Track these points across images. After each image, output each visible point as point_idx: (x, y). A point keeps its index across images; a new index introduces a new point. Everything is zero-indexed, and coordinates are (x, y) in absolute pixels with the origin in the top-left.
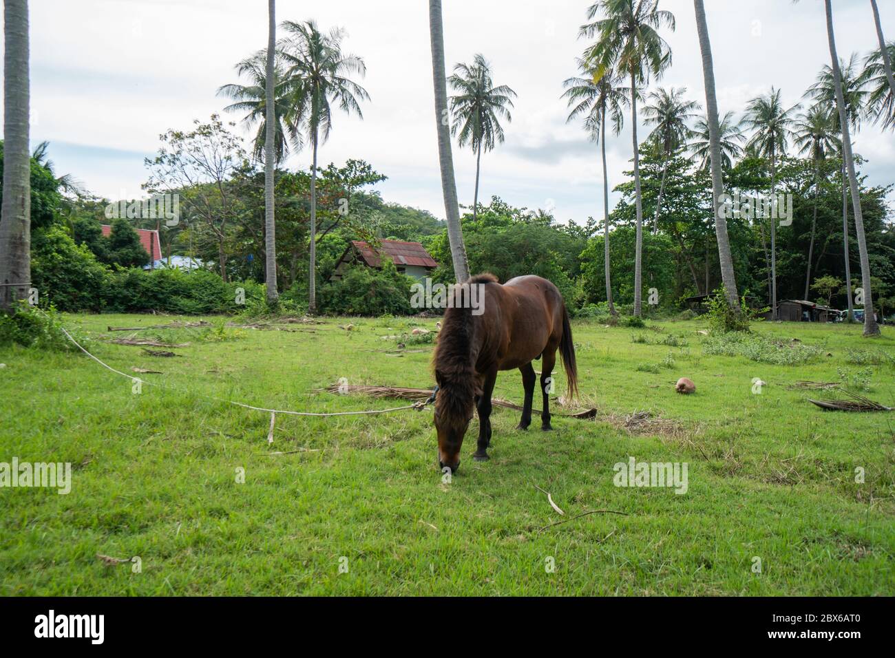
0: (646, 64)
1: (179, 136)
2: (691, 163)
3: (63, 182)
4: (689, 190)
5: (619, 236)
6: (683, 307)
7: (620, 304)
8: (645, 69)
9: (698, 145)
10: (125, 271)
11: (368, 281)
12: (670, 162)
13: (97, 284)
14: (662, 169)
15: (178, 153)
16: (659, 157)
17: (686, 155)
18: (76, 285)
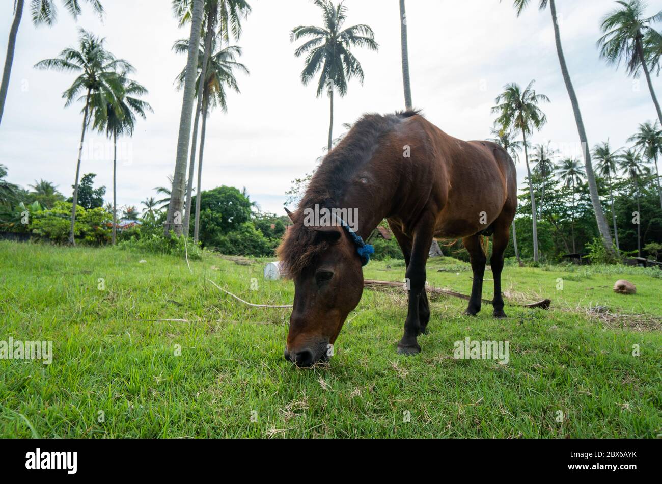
0: (531, 123)
1: (299, 181)
2: (559, 183)
3: (253, 204)
4: (558, 197)
5: (519, 222)
6: (560, 261)
7: (522, 259)
8: (530, 127)
9: (561, 173)
10: (274, 241)
11: (383, 245)
12: (546, 183)
13: (263, 246)
14: (541, 186)
15: (298, 188)
16: (539, 180)
17: (555, 179)
18: (254, 247)
